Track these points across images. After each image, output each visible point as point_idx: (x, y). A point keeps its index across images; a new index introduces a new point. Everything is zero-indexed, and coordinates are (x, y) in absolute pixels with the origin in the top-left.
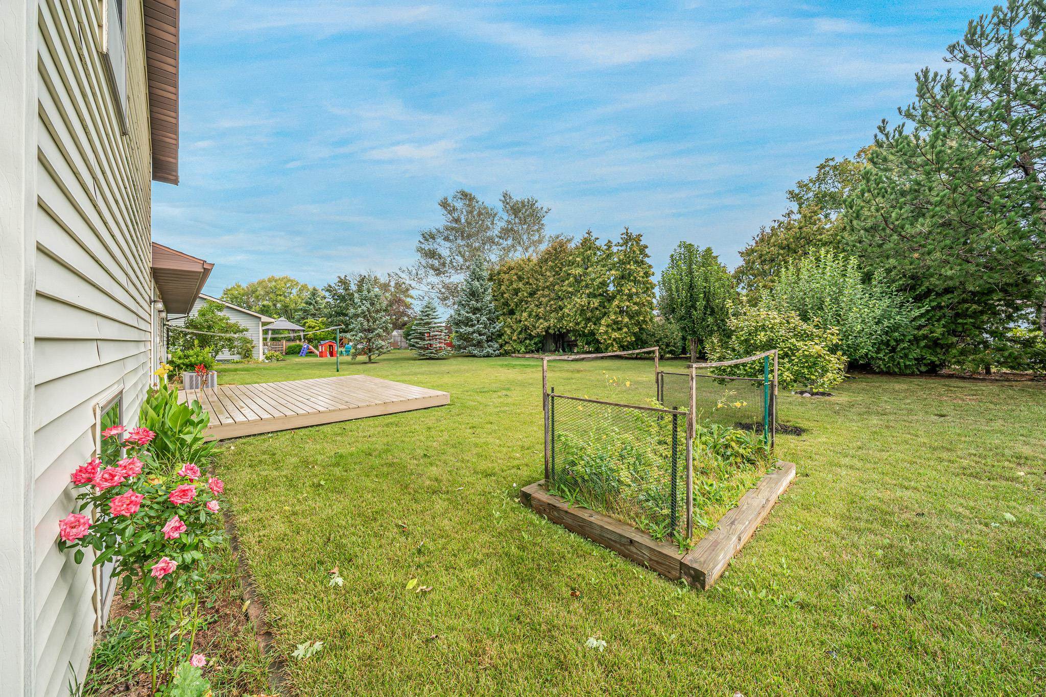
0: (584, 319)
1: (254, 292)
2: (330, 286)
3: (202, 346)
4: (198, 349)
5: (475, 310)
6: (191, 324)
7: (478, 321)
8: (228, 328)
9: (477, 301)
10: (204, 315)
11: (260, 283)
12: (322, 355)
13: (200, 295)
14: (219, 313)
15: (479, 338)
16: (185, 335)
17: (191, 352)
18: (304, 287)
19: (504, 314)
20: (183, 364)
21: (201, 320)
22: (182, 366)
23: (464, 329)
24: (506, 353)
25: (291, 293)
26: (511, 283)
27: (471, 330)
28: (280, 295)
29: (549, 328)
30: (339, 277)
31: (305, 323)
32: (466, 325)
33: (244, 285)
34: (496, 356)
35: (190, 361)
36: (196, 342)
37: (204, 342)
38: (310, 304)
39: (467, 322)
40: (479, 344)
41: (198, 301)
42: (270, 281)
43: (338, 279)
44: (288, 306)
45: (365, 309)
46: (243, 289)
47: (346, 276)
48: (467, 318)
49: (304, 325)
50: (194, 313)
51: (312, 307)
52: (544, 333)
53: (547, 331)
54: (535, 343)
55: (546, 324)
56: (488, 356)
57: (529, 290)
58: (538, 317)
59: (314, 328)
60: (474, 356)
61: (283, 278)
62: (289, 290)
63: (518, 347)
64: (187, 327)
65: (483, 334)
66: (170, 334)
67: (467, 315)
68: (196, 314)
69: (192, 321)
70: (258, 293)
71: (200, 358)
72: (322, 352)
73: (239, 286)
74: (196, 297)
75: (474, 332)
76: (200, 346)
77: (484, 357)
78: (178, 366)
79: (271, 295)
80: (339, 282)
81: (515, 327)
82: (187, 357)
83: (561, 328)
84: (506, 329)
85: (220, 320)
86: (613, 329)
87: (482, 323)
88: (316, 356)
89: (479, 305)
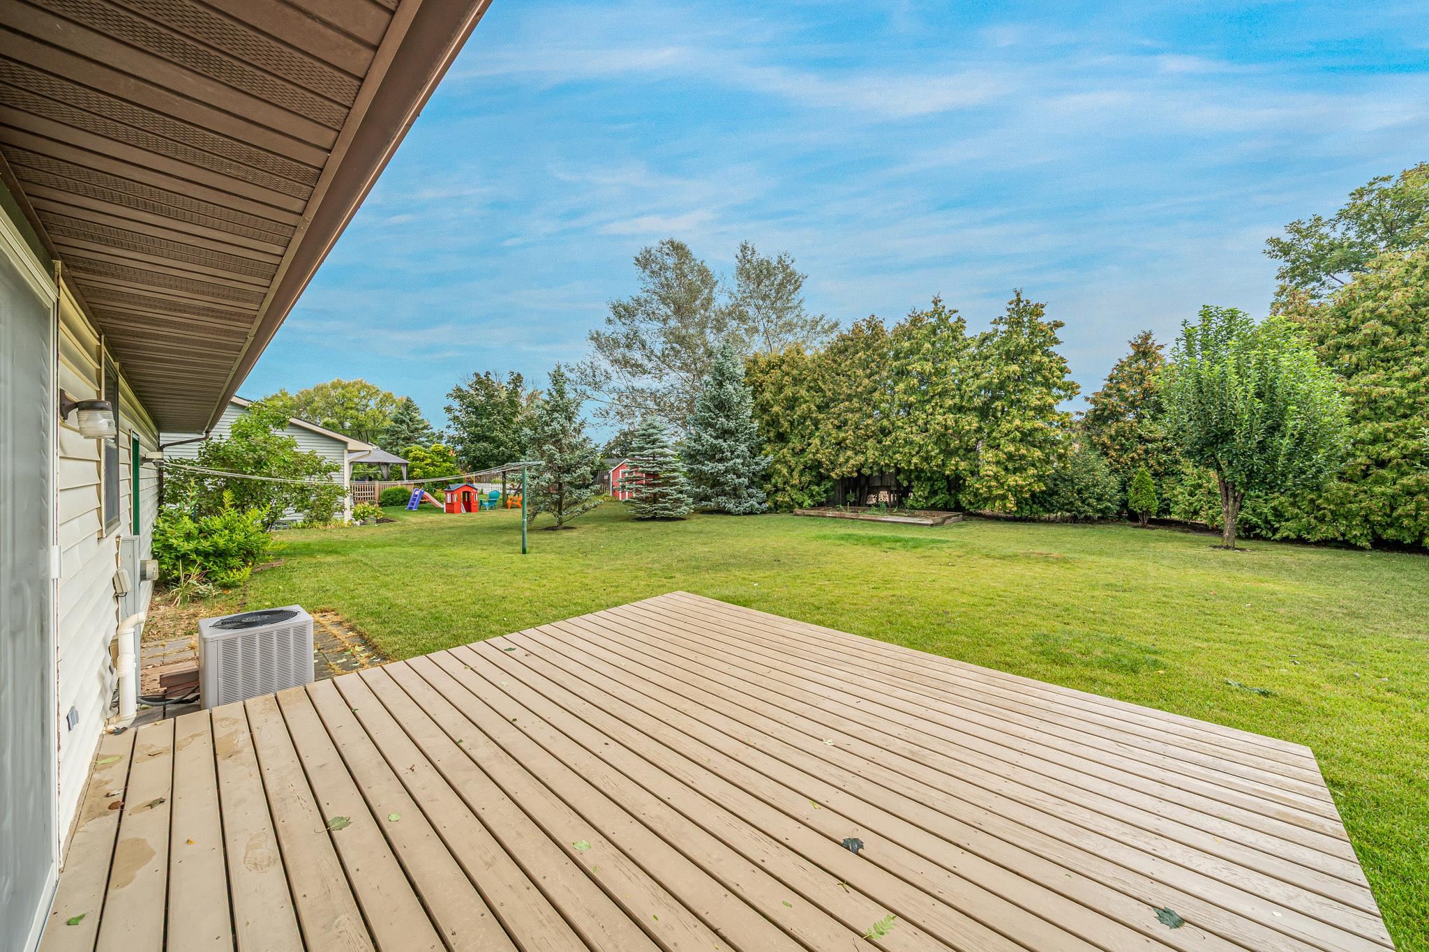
0: (941, 451)
1: (308, 403)
2: (459, 390)
3: (241, 507)
4: (233, 511)
5: (725, 433)
6: (216, 456)
7: (732, 452)
8: (297, 466)
9: (727, 417)
10: (246, 436)
11: (319, 389)
12: (451, 509)
13: (234, 399)
14: (279, 433)
15: (737, 481)
16: (201, 479)
17: (216, 522)
18: (387, 399)
19: (769, 440)
20: (197, 552)
21: (240, 446)
22: (194, 556)
23: (709, 467)
24: (776, 508)
25: (367, 406)
26: (781, 389)
27: (721, 467)
28: (351, 408)
29: (862, 465)
30: (477, 375)
31: (407, 452)
32: (712, 458)
33: (293, 393)
34: (763, 512)
35: (215, 545)
36: (228, 496)
37: (247, 495)
38: (402, 422)
39: (713, 454)
40: (735, 493)
41: (229, 409)
42: (334, 387)
43: (475, 379)
44: (362, 426)
45: (558, 427)
46: (291, 398)
47: (488, 374)
48: (713, 447)
49: (406, 456)
50: (223, 431)
51: (404, 427)
52: (855, 475)
53: (859, 471)
54: (826, 491)
55: (861, 458)
56: (751, 513)
57: (818, 401)
58: (840, 445)
59: (423, 460)
60: (729, 513)
61: (355, 383)
62: (364, 402)
63: (798, 496)
64: (205, 463)
65: (743, 475)
66: (166, 475)
67: (715, 442)
68: (227, 435)
69: (217, 448)
70: (315, 405)
71: (240, 537)
72: (452, 504)
73: (285, 394)
74: (224, 402)
75: (727, 471)
76: (236, 506)
77: (745, 514)
78: (184, 557)
79: (337, 409)
80: (477, 383)
81: (793, 463)
82: (205, 533)
83: (887, 465)
84: (778, 466)
85: (281, 447)
86: (1006, 469)
87: (738, 457)
88: (440, 510)
89: (732, 424)
